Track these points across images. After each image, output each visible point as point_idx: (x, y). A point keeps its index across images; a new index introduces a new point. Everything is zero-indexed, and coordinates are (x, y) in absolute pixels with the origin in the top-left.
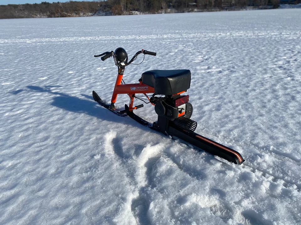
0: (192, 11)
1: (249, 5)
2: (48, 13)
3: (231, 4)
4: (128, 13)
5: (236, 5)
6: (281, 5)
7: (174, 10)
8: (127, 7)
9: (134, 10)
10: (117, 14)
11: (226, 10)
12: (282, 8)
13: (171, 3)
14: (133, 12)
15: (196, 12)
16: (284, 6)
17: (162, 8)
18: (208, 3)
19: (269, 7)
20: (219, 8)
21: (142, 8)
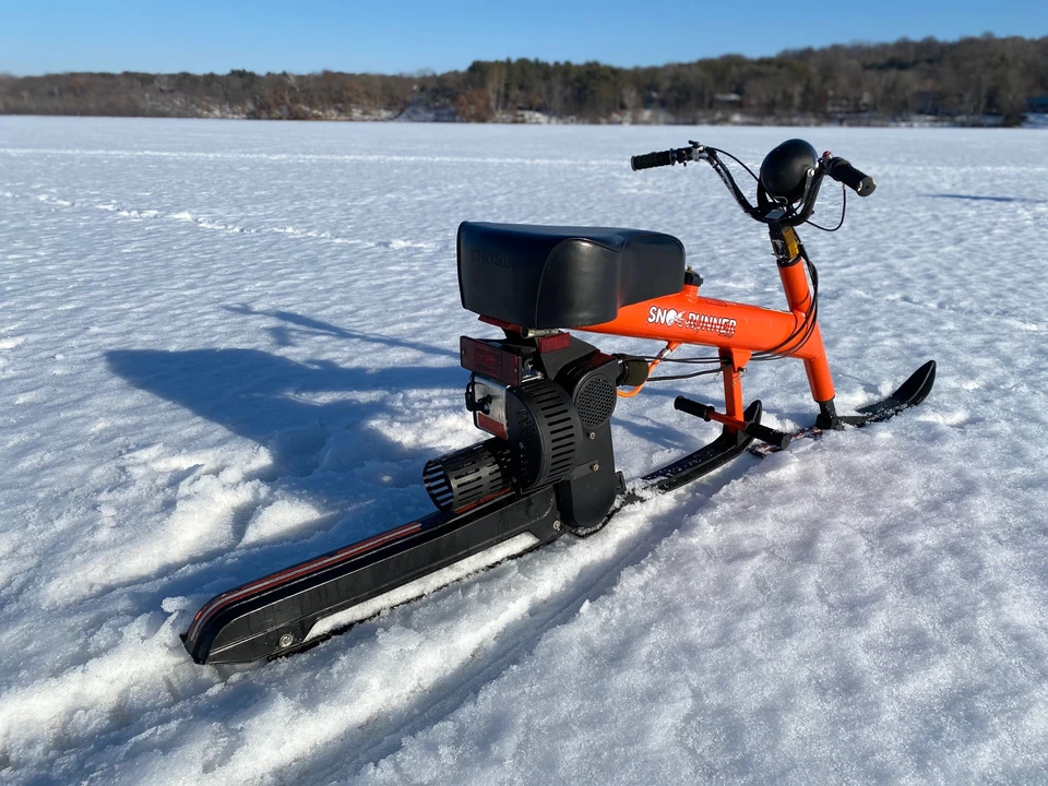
0: (725, 121)
1: (921, 112)
2: (250, 106)
3: (857, 105)
4: (511, 117)
5: (875, 109)
6: (1032, 117)
7: (662, 116)
8: (507, 96)
9: (530, 109)
10: (472, 117)
11: (841, 122)
12: (1034, 125)
13: (656, 90)
14: (527, 114)
15: (736, 124)
16: (1041, 121)
17: (623, 107)
18: (779, 97)
19: (990, 120)
20: (816, 117)
21: (557, 102)
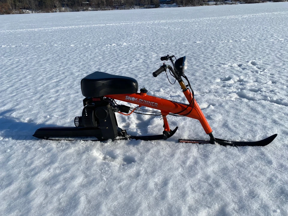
1: (136, 5)
3: (120, 4)
4: (18, 12)
5: (125, 5)
6: (161, 5)
7: (68, 9)
8: (15, 5)
9: (25, 9)
10: (4, 12)
11: (118, 9)
14: (24, 11)
16: (163, 6)
17: (55, 7)
18: (100, 2)
19: (152, 6)
20: (111, 7)
21: (34, 6)
